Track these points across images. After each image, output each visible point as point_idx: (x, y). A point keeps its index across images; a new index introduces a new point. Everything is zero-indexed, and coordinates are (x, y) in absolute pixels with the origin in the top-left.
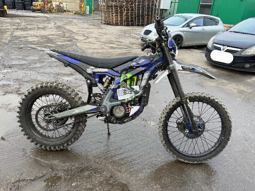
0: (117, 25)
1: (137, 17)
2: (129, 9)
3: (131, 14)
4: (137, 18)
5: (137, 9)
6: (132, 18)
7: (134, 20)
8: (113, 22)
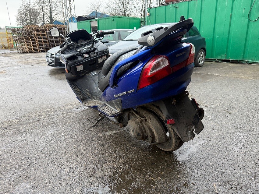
0: (31, 52)
2: (41, 37)
4: (51, 44)
5: (49, 36)
6: (46, 45)
7: (49, 47)
8: (26, 50)
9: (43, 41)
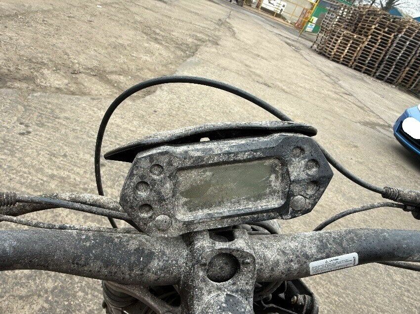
0: (336, 59)
1: (387, 61)
2: (377, 40)
3: (375, 51)
4: (385, 62)
5: (395, 45)
6: (374, 59)
7: (377, 65)
8: (331, 52)
9: (374, 49)
